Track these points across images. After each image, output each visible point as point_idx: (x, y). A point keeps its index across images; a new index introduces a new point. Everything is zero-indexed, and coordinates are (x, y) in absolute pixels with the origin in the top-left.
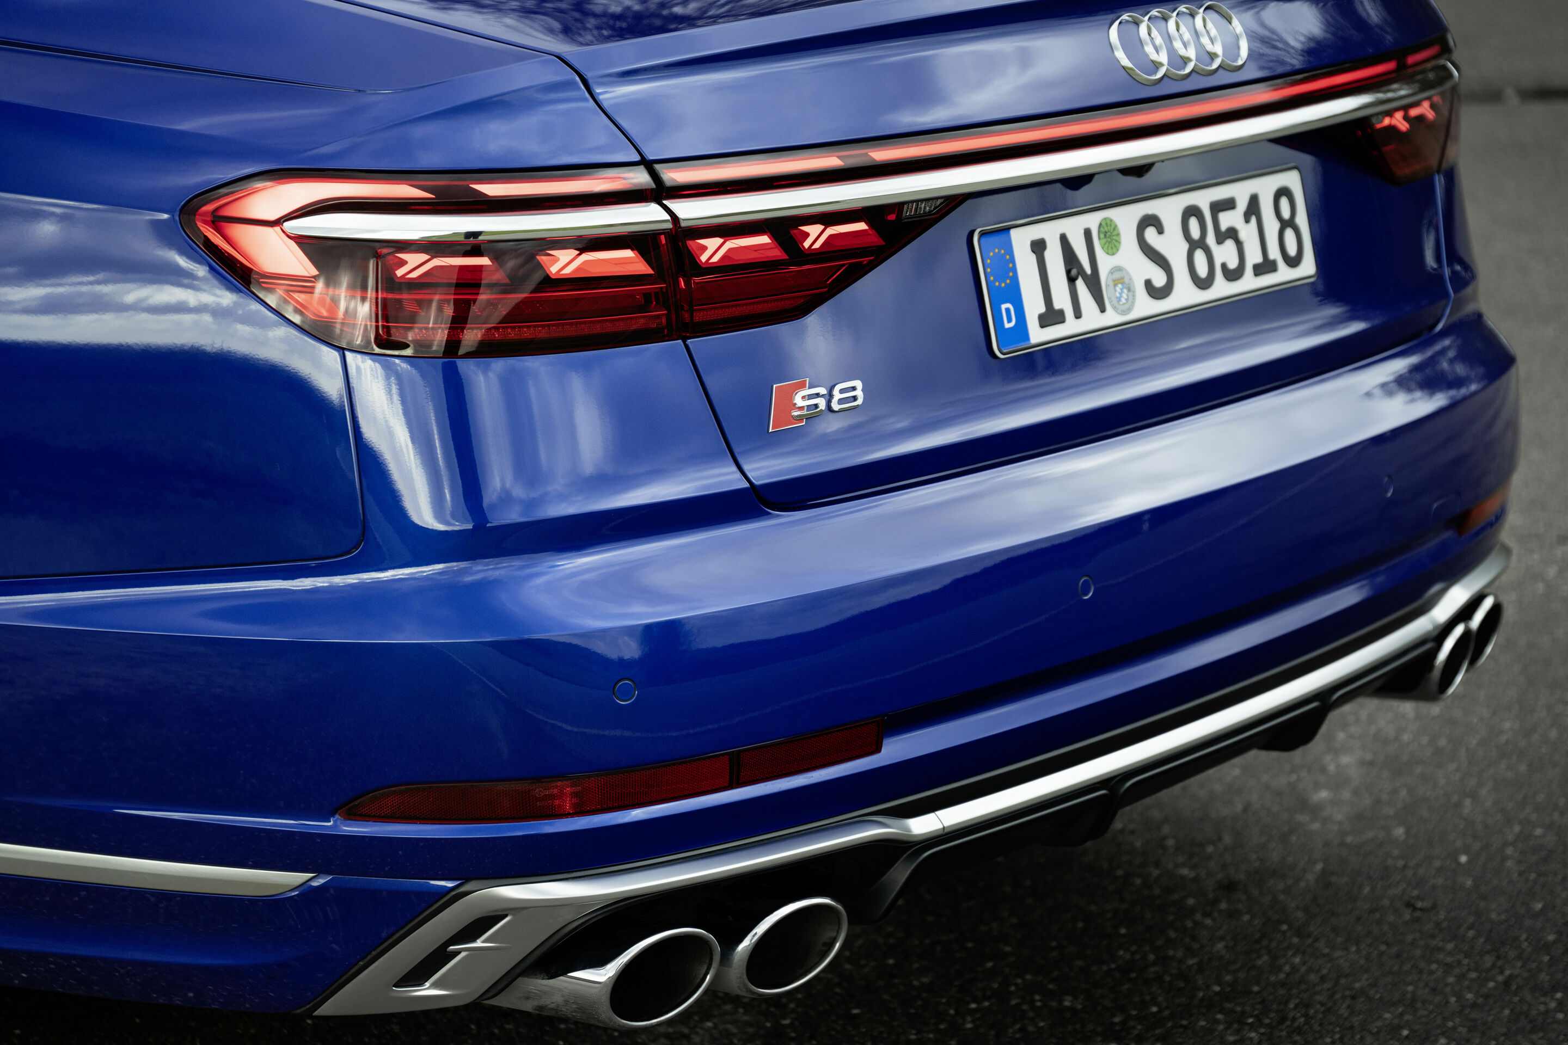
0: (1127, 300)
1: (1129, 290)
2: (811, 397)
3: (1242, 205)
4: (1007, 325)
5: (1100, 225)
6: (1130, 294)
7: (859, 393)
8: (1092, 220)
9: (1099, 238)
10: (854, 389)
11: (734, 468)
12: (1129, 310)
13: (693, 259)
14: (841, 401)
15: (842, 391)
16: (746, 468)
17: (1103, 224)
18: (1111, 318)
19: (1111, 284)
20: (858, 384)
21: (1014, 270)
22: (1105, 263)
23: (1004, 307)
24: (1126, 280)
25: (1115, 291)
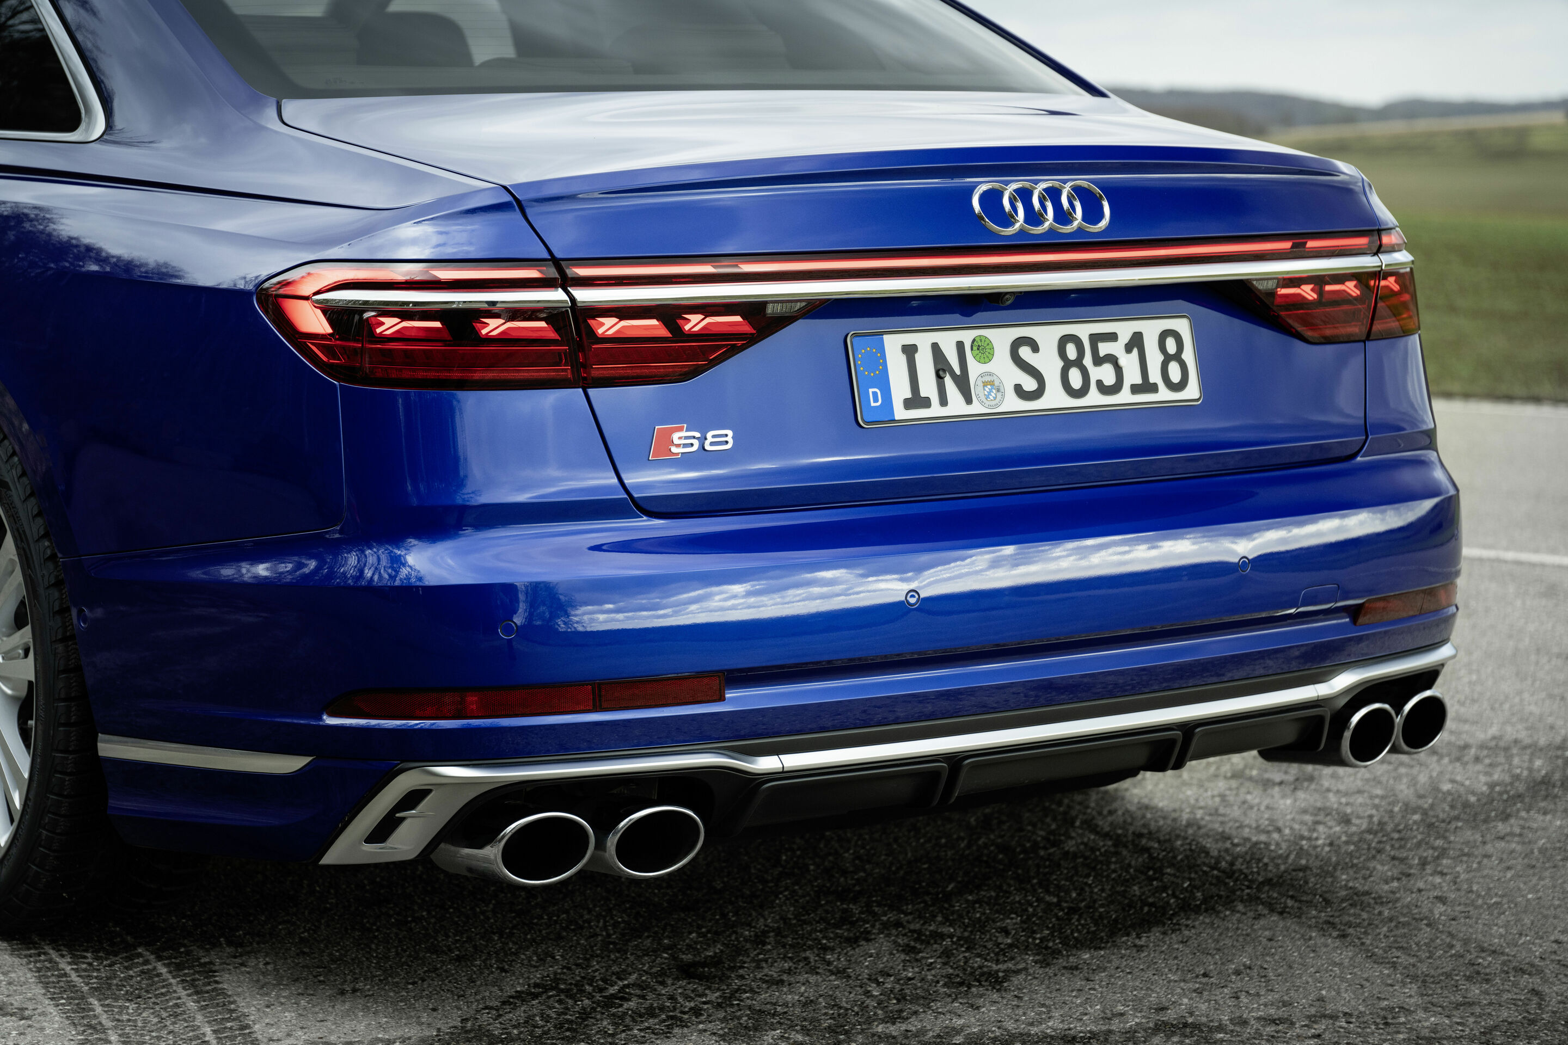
0: (995, 398)
1: (998, 390)
2: (686, 438)
3: (1124, 338)
4: (873, 404)
5: (974, 340)
6: (999, 395)
7: (730, 439)
8: (967, 336)
9: (972, 349)
10: (726, 435)
11: (613, 474)
12: (997, 406)
13: (592, 333)
14: (712, 444)
15: (714, 436)
16: (623, 476)
17: (977, 339)
18: (976, 408)
19: (980, 383)
20: (730, 433)
21: (885, 364)
22: (975, 369)
23: (871, 390)
24: (997, 383)
25: (984, 390)
